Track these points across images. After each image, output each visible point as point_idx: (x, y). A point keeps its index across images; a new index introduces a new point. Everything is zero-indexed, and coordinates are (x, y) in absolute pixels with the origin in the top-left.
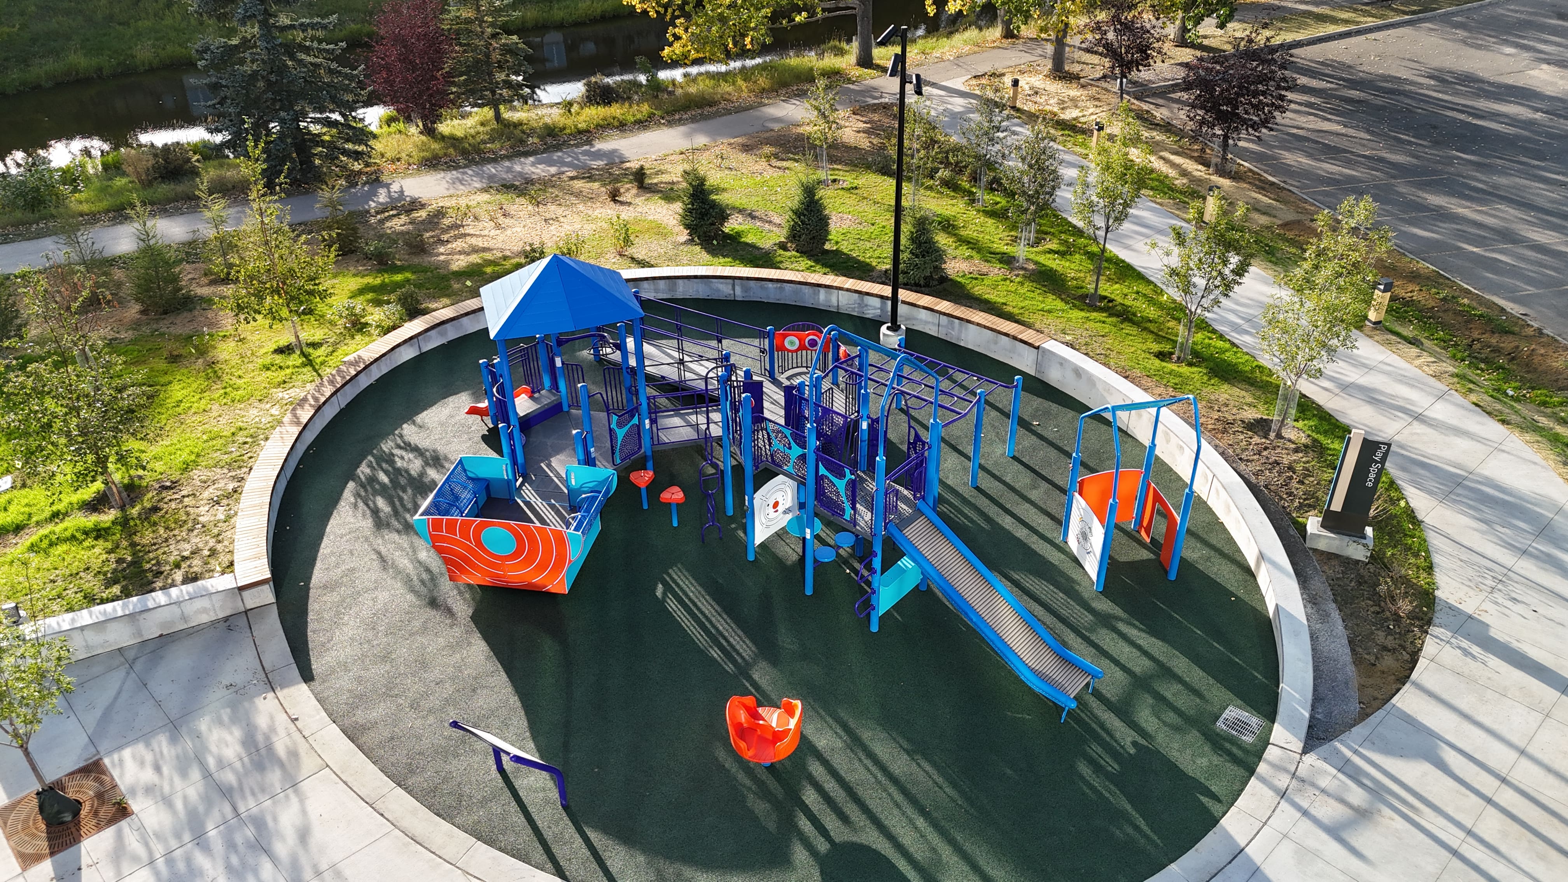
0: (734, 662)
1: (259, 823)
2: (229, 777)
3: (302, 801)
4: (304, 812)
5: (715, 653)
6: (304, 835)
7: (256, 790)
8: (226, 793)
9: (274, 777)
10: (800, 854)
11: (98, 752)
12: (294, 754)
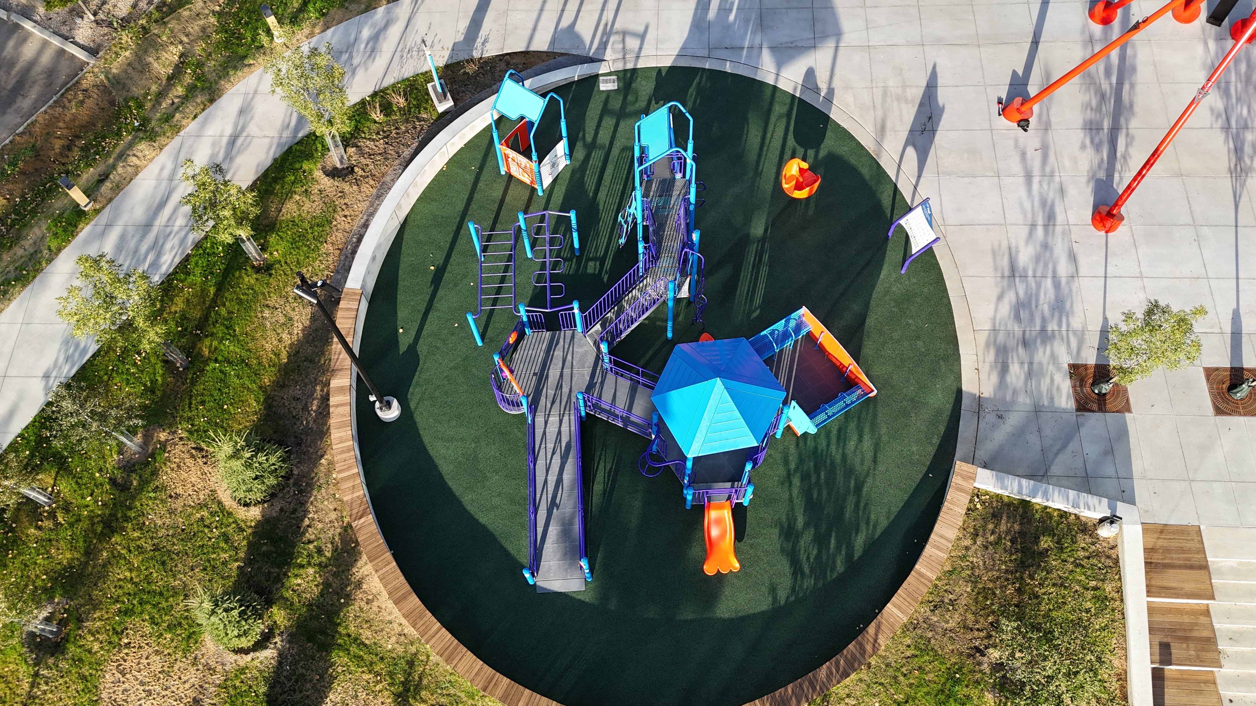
0: (763, 247)
1: (1017, 318)
2: (1021, 350)
3: (994, 319)
4: (996, 310)
5: (766, 257)
6: (1000, 298)
7: (1011, 335)
8: (1025, 343)
9: (1001, 338)
10: (823, 153)
11: (1077, 416)
12: (987, 345)
